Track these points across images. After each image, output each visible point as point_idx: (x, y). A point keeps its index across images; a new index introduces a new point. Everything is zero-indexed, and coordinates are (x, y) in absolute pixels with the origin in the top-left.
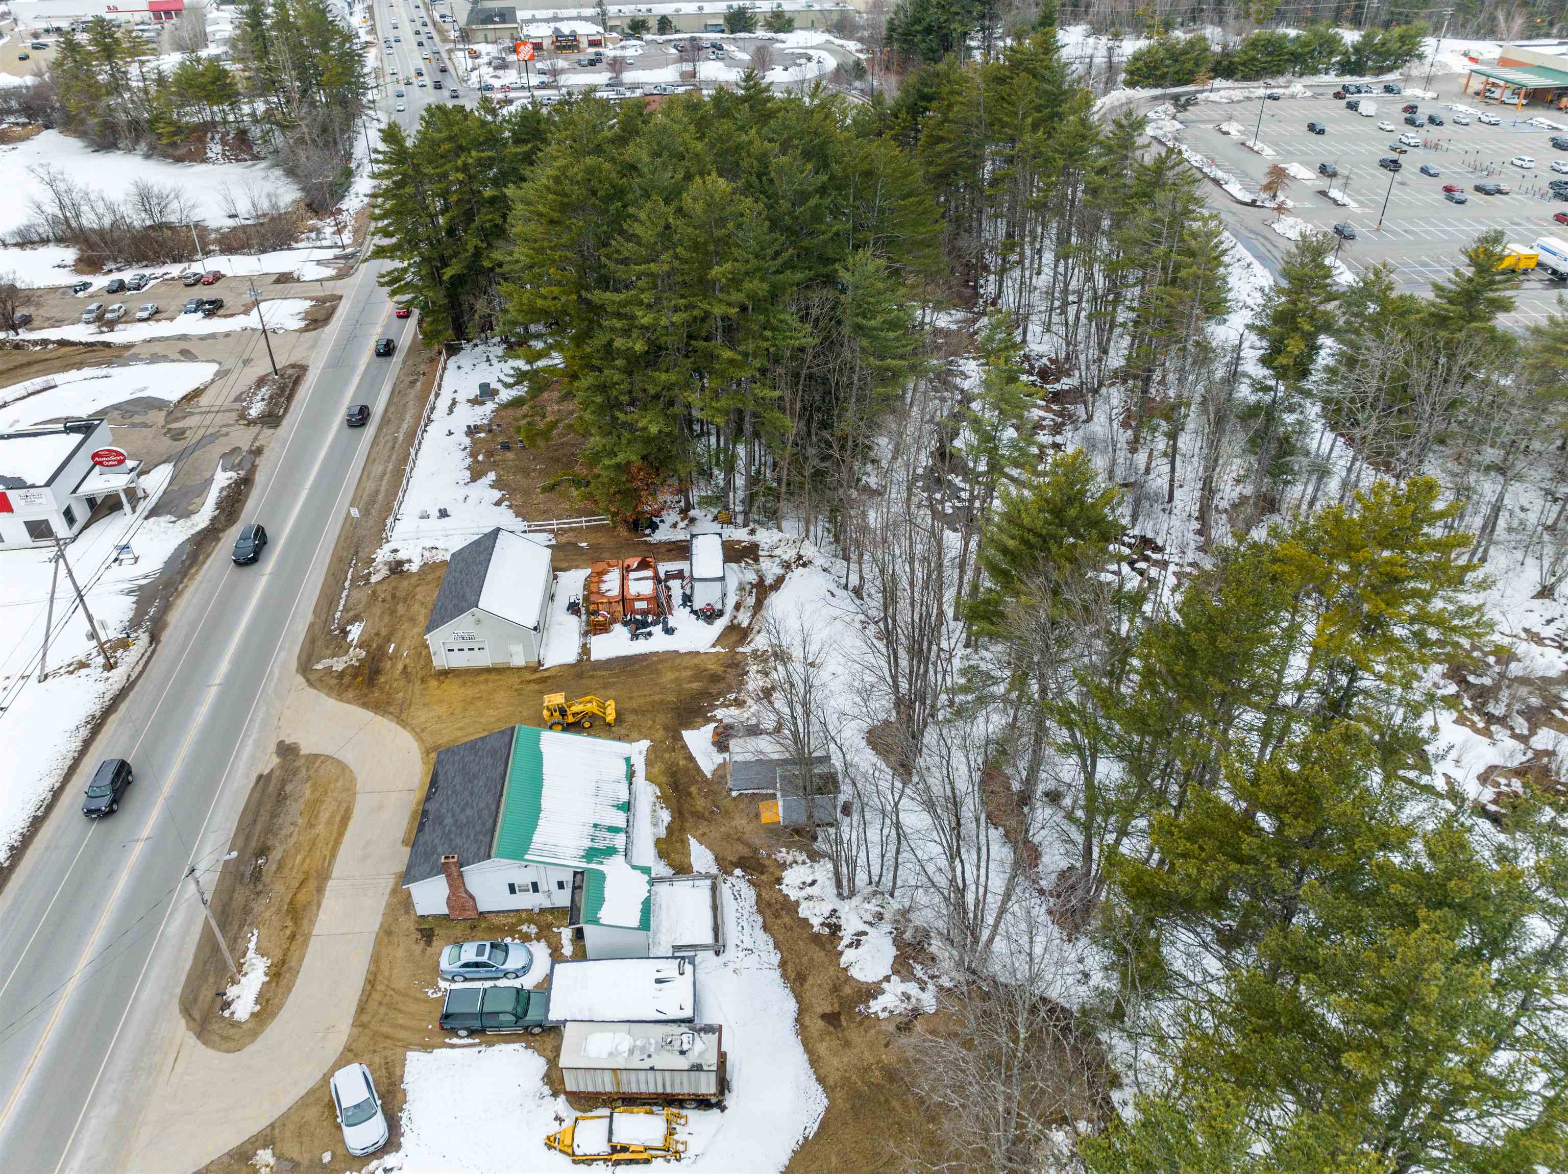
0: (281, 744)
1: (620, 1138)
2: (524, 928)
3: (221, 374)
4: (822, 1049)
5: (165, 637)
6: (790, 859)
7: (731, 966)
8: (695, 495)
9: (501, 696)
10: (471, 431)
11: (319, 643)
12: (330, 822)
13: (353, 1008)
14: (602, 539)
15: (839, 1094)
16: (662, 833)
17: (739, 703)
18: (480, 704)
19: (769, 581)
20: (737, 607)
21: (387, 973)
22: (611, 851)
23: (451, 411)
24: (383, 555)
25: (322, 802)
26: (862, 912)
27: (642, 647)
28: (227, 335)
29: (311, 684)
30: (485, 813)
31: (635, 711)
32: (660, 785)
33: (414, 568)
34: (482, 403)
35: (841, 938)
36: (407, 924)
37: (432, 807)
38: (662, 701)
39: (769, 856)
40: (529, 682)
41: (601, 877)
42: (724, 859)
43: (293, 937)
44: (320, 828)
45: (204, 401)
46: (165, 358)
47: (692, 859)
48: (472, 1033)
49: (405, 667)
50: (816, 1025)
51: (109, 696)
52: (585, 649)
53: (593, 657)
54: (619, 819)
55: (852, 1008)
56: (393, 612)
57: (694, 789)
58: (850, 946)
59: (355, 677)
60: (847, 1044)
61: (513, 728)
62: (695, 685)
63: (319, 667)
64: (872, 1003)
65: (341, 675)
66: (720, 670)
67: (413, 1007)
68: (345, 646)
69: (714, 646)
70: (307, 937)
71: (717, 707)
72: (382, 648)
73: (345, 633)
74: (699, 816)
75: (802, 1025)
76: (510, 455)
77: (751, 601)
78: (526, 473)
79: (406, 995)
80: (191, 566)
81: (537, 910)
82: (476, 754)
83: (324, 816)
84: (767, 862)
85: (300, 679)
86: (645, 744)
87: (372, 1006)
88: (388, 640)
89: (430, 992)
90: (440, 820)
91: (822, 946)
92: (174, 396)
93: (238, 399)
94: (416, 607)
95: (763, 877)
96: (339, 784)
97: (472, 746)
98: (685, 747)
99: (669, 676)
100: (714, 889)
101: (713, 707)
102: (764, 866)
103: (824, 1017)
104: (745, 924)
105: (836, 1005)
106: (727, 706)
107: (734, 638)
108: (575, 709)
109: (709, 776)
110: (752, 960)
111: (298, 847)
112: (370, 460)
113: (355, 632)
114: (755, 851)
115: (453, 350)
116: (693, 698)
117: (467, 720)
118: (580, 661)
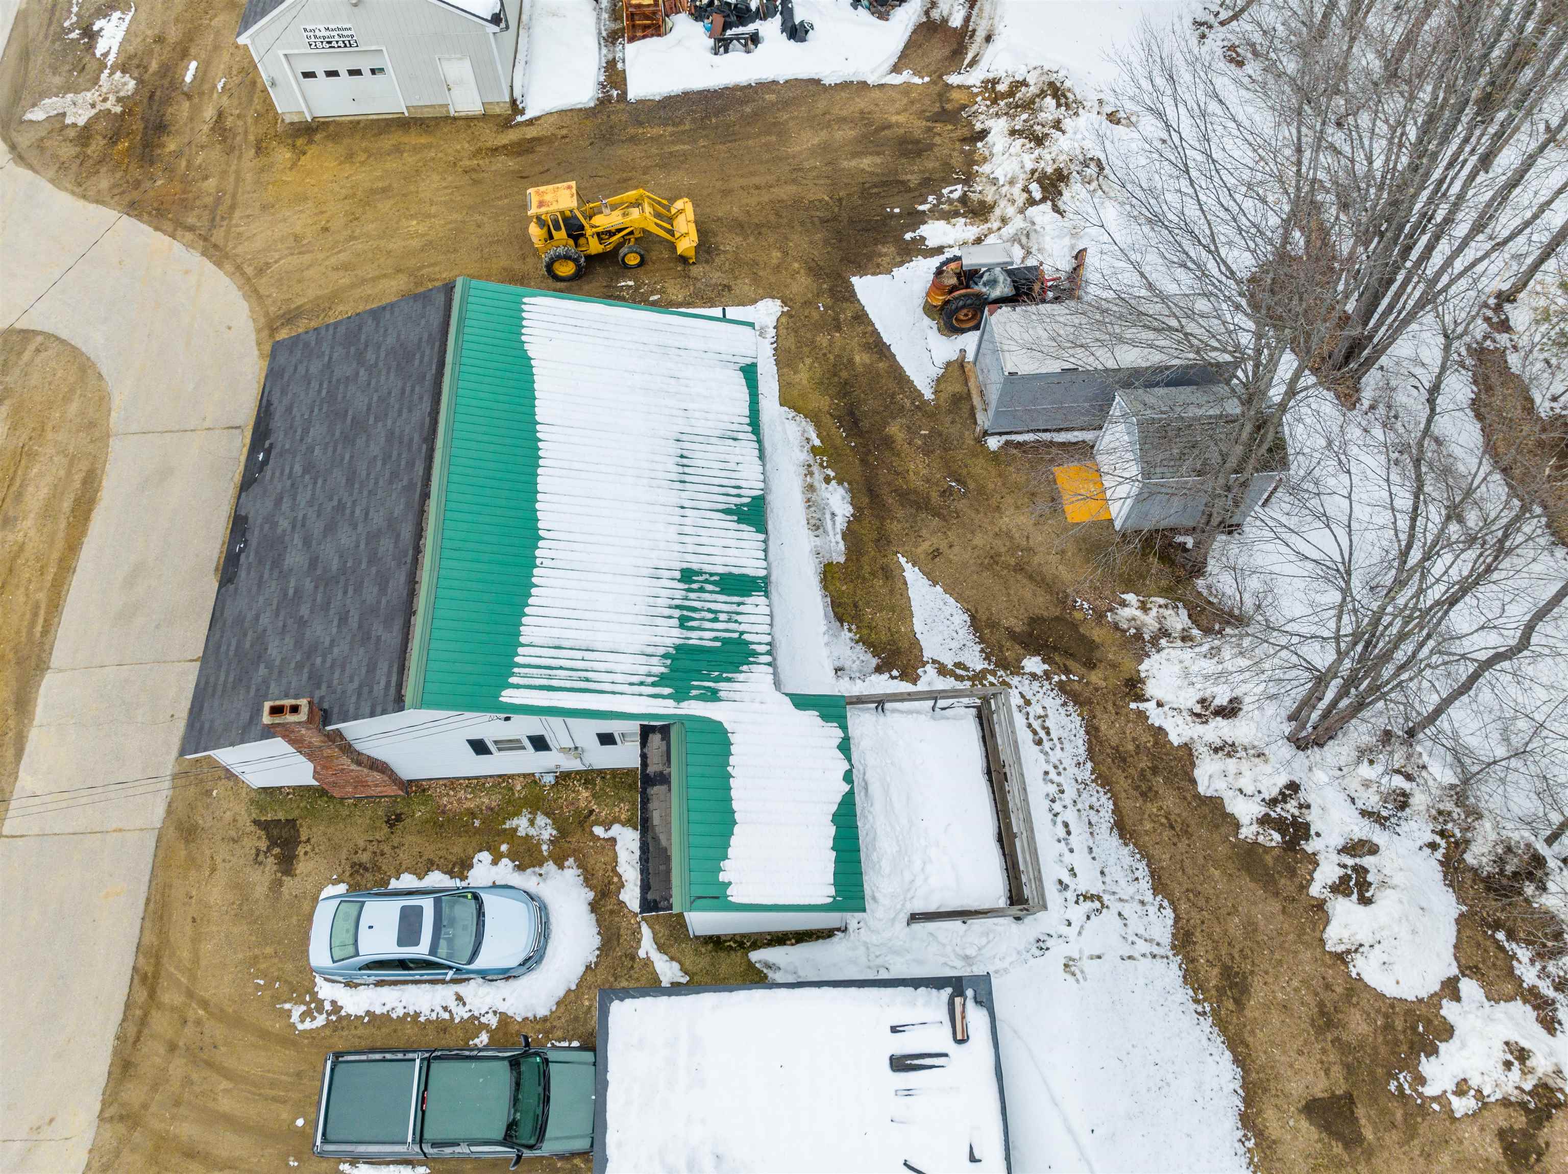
2: (521, 824)
6: (1150, 621)
7: (1058, 951)
9: (432, 184)
11: (39, 60)
12: (48, 512)
16: (837, 550)
18: (385, 206)
21: (185, 955)
22: (731, 654)
25: (32, 456)
26: (1354, 785)
27: (738, 68)
29: (20, 158)
31: (739, 226)
32: (814, 417)
35: (1313, 860)
36: (231, 806)
38: (797, 203)
39: (1100, 616)
40: (495, 151)
41: (719, 746)
42: (993, 625)
44: (27, 527)
47: (918, 626)
49: (220, 115)
52: (614, 74)
53: (634, 93)
54: (743, 551)
55: (1377, 1085)
57: (895, 429)
58: (1341, 888)
59: (113, 140)
61: (449, 289)
62: (866, 163)
63: (37, 115)
64: (1427, 1066)
65: (85, 134)
66: (918, 127)
68: (92, 66)
69: (896, 69)
71: (921, 216)
72: (169, 71)
73: (91, 35)
74: (918, 503)
75: (1260, 1135)
79: (236, 1022)
81: (549, 779)
82: (360, 357)
84: (1097, 634)
88: (184, 54)
89: (297, 1012)
90: (274, 550)
91: (1268, 881)
95: (1095, 677)
96: (74, 408)
97: (352, 334)
98: (861, 317)
99: (805, 142)
100: (984, 715)
101: (917, 219)
102: (1091, 645)
103: (1312, 1108)
104: (1070, 816)
105: (1337, 1072)
106: (948, 216)
107: (937, 52)
108: (606, 220)
109: (928, 394)
110: (1106, 928)
113: (113, 33)
114: (1063, 601)
116: (864, 193)
117: (359, 246)
118: (604, 102)
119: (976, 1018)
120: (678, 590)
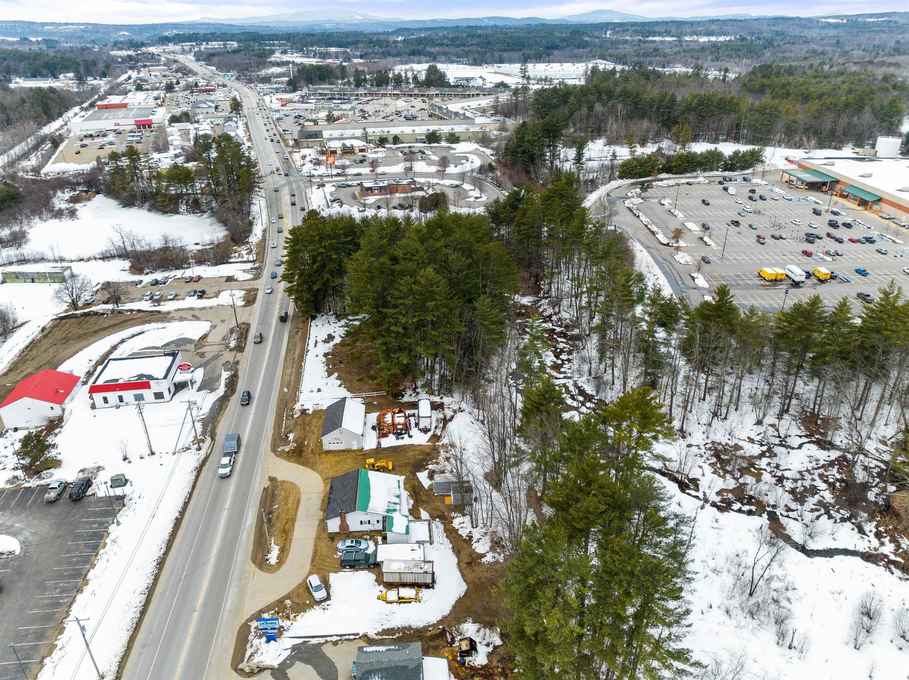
0: (270, 477)
1: (401, 595)
2: (365, 536)
3: (213, 327)
4: (466, 572)
5: (217, 438)
6: (455, 515)
7: (435, 548)
8: (419, 383)
9: (349, 460)
10: (325, 355)
11: (278, 441)
12: (293, 503)
13: (310, 561)
14: (382, 401)
15: (471, 585)
16: (411, 507)
17: (437, 463)
18: (342, 463)
19: (448, 418)
20: (436, 428)
21: (320, 551)
22: (395, 510)
23: (316, 346)
24: (298, 407)
25: (289, 497)
26: (480, 532)
27: (400, 442)
28: (211, 308)
29: (277, 456)
30: (352, 498)
31: (399, 466)
32: (408, 491)
33: (310, 412)
34: (328, 342)
35: (472, 540)
36: (325, 535)
37: (331, 496)
38: (409, 462)
39: (448, 515)
40: (359, 455)
41: (392, 518)
42: (432, 515)
43: (286, 540)
44: (290, 505)
45: (209, 339)
46: (186, 319)
47: (421, 515)
48: (351, 567)
49: (312, 450)
50: (464, 565)
51: (201, 460)
52: (379, 444)
53: (382, 446)
54: (397, 500)
55: (476, 561)
56: (304, 430)
57: (421, 493)
58: (476, 542)
59: (293, 453)
60: (474, 571)
61: (358, 470)
62: (421, 457)
63: (279, 449)
64: (482, 559)
65: (288, 452)
66: (430, 451)
67: (330, 560)
68: (288, 442)
69: (427, 442)
70: (291, 540)
72: (303, 442)
73: (288, 437)
74: (424, 502)
75: (459, 565)
76: (342, 365)
77: (441, 425)
78: (350, 373)
79: (327, 557)
80: (220, 411)
81: (370, 531)
82: (345, 479)
83: (290, 502)
85: (273, 454)
86: (403, 477)
87: (316, 560)
88: (304, 440)
89: (335, 556)
90: (335, 500)
91: (466, 542)
92: (196, 337)
93: (224, 339)
94: (313, 428)
95: (446, 522)
96: (294, 491)
97: (344, 476)
98: (417, 478)
99: (411, 454)
100: (429, 525)
101: (428, 465)
102: (447, 518)
103: (466, 563)
104: (440, 536)
105: (471, 560)
106: (433, 464)
107: (435, 439)
108: (378, 464)
109: (427, 488)
110: (443, 546)
111: (283, 511)
112: (285, 368)
113: (291, 436)
114: (443, 513)
115: (314, 318)
116: (420, 461)
117: (338, 469)
118: (377, 448)
119: (422, 546)
120: (388, 504)
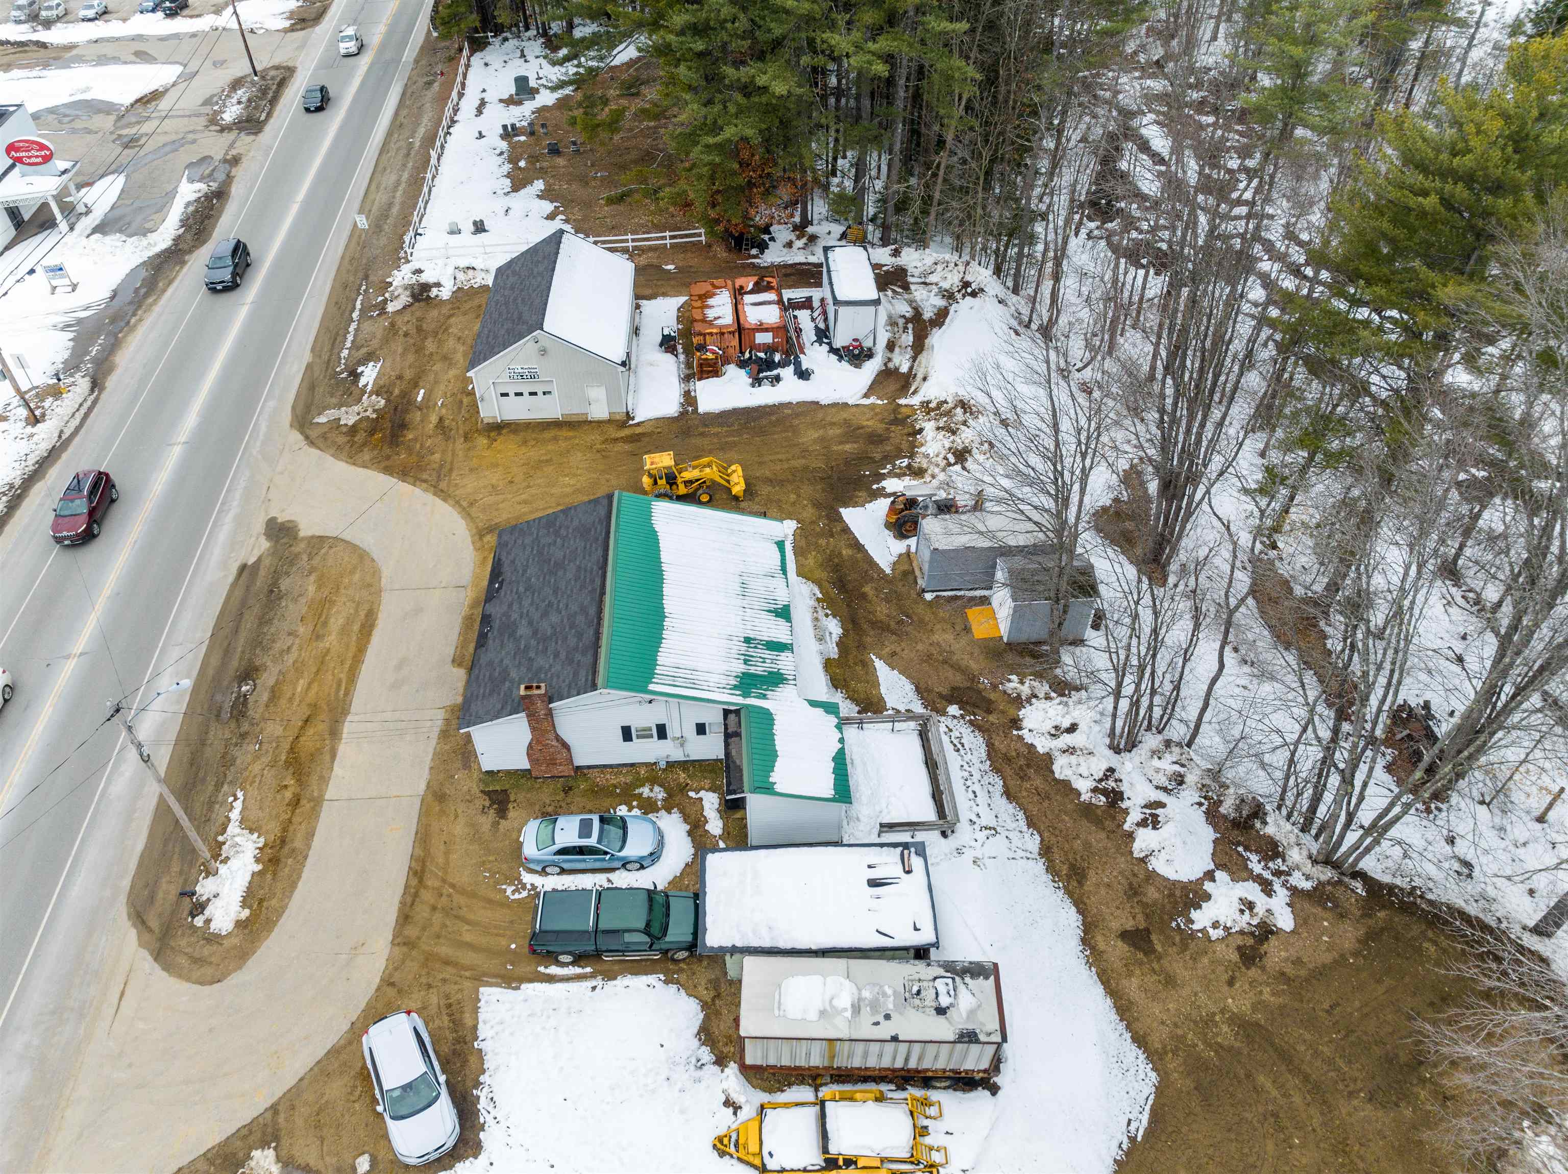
0: (271, 522)
1: (840, 1146)
2: (645, 791)
3: (188, 77)
4: (1132, 986)
5: (111, 382)
6: (1025, 690)
7: (969, 855)
9: (577, 458)
10: (509, 133)
11: (320, 390)
12: (344, 630)
13: (392, 916)
14: (694, 260)
16: (833, 652)
17: (918, 473)
18: (549, 469)
19: (928, 314)
20: (891, 346)
21: (441, 861)
22: (776, 679)
23: (480, 111)
24: (401, 277)
25: (332, 603)
26: (1151, 773)
27: (766, 395)
28: (194, 35)
29: (311, 442)
30: (580, 619)
31: (769, 481)
32: (818, 583)
33: (445, 293)
34: (519, 103)
35: (1126, 812)
36: (468, 784)
37: (496, 610)
38: (806, 468)
39: (994, 687)
40: (616, 440)
41: (767, 718)
42: (929, 691)
43: (296, 802)
44: (331, 640)
45: (164, 104)
46: (116, 60)
47: (883, 690)
48: (578, 959)
49: (441, 419)
50: (1117, 950)
51: (32, 459)
52: (689, 399)
53: (701, 410)
54: (778, 631)
55: (1164, 924)
56: (419, 350)
57: (868, 589)
58: (1143, 823)
59: (372, 433)
60: (1170, 981)
61: (610, 497)
62: (848, 447)
63: (322, 419)
64: (1194, 914)
65: (353, 430)
66: (880, 427)
67: (483, 914)
68: (356, 392)
69: (866, 396)
70: (318, 802)
71: (883, 477)
72: (407, 397)
73: (355, 376)
74: (882, 628)
75: (1093, 949)
76: (561, 161)
77: (908, 338)
78: (584, 181)
79: (473, 895)
81: (663, 765)
82: (557, 533)
83: (336, 623)
84: (993, 696)
85: (296, 437)
86: (788, 527)
87: (422, 912)
88: (415, 384)
89: (509, 890)
90: (510, 629)
91: (1098, 822)
92: (126, 98)
93: (207, 102)
94: (451, 343)
95: (992, 718)
96: (357, 577)
97: (550, 523)
98: (846, 530)
99: (810, 436)
100: (923, 735)
101: (880, 477)
102: (990, 702)
103: (1125, 935)
104: (977, 788)
105: (1140, 917)
106: (899, 476)
107: (892, 386)
108: (688, 475)
109: (888, 571)
110: (998, 844)
111: (299, 665)
112: (378, 170)
113: (369, 374)
114: (973, 679)
115: (478, 45)
116: (847, 463)
117: (533, 491)
118: (683, 414)
119: (916, 862)
120: (743, 647)
